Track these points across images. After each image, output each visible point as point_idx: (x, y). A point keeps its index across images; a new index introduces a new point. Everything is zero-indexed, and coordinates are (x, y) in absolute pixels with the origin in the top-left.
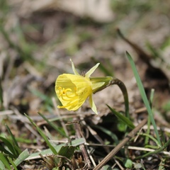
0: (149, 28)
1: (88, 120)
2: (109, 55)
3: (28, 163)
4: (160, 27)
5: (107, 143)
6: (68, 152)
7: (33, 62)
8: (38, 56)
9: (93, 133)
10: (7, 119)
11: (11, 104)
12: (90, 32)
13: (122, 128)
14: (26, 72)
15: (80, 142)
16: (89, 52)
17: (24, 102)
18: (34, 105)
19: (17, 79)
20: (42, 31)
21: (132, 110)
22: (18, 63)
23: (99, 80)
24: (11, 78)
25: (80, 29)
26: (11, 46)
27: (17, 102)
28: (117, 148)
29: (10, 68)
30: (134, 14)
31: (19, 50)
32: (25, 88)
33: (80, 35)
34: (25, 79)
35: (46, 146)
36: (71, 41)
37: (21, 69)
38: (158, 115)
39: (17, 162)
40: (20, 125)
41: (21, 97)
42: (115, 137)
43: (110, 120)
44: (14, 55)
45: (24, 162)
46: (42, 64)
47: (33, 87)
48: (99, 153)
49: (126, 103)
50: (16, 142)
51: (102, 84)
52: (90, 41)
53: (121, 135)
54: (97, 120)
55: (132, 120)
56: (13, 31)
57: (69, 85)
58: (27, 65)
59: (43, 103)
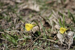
0: (47, 13)
1: (32, 32)
2: (38, 19)
3: (20, 41)
4: (49, 13)
5: (36, 37)
6: (27, 39)
7: (22, 20)
8: (23, 19)
9: (33, 35)
10: (16, 32)
11: (17, 29)
12: (35, 14)
13: (39, 34)
14: (21, 22)
15: (30, 37)
16: (34, 18)
17: (20, 28)
18: (22, 29)
19: (18, 24)
20: (25, 13)
21: (41, 31)
22: (19, 20)
23: (34, 25)
24: (17, 23)
25: (32, 13)
26: (18, 17)
27: (18, 28)
28: (37, 38)
29: (17, 21)
30: (44, 10)
31: (19, 17)
32: (20, 26)
33: (32, 14)
34: (20, 24)
35: (23, 38)
36: (30, 16)
37: (20, 21)
38: (46, 32)
39: (17, 41)
40: (19, 33)
41: (19, 27)
42: (37, 36)
43: (37, 33)
44: (18, 19)
45: (19, 41)
46: (24, 20)
47: (22, 26)
48: (34, 39)
49: (40, 29)
50: (17, 37)
51: (34, 26)
52: (34, 16)
53: (38, 36)
54: (34, 32)
55: (41, 33)
56: (18, 13)
57: (28, 26)
58: (21, 21)
59: (24, 29)
